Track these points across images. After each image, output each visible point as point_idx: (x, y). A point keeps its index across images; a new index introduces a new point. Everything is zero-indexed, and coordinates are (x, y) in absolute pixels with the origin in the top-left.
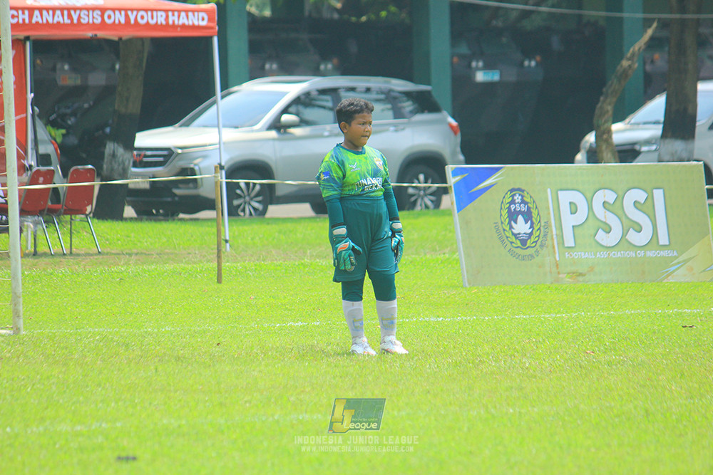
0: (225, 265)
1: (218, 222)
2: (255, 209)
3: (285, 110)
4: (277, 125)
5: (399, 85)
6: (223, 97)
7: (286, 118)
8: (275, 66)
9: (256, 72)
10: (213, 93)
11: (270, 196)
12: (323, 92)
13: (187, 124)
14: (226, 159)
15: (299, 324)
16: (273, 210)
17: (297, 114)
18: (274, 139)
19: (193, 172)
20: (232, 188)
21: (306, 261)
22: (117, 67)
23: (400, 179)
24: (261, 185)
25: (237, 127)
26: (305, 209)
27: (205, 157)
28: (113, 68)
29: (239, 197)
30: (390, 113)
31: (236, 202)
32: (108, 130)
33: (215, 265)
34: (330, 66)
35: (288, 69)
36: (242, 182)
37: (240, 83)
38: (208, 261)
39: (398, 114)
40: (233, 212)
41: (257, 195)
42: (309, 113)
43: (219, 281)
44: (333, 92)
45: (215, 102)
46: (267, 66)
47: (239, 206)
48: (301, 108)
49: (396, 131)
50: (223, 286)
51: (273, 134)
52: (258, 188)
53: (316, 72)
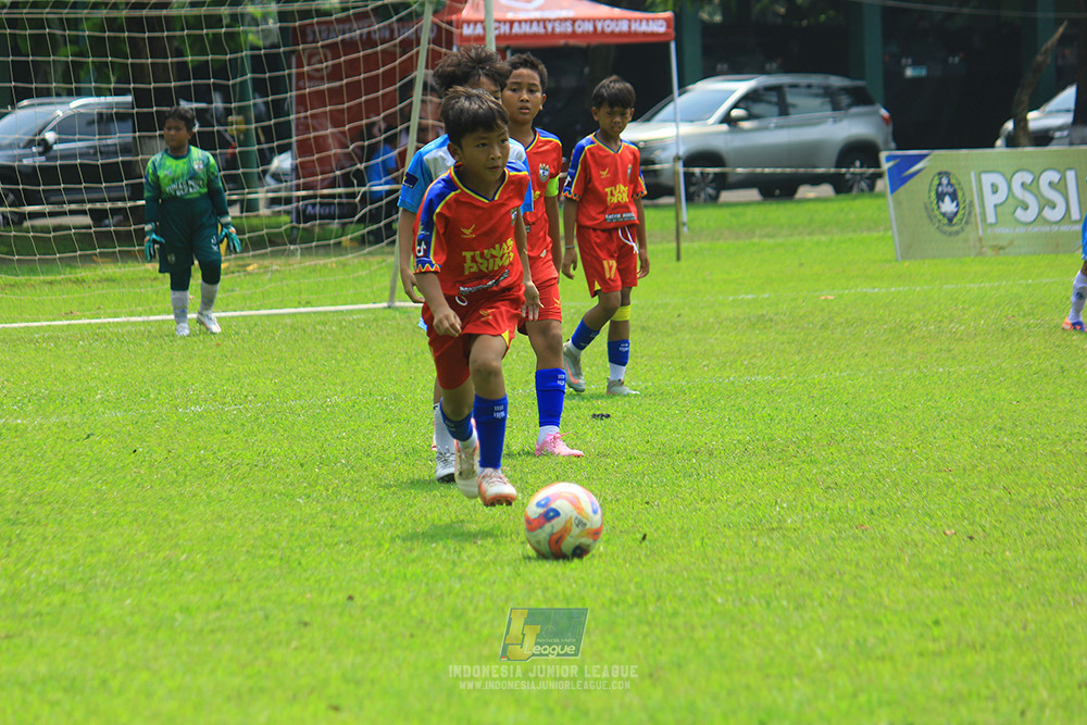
0: (684, 246)
1: (676, 207)
2: (710, 196)
3: (735, 106)
4: (727, 119)
5: (836, 81)
6: (680, 95)
7: (736, 113)
8: (725, 66)
9: (709, 73)
10: (670, 92)
11: (722, 183)
12: (769, 89)
13: (648, 120)
14: (682, 151)
15: (750, 297)
16: (726, 196)
17: (746, 109)
18: (725, 133)
19: (653, 163)
20: (688, 176)
21: (755, 240)
22: (587, 70)
23: (839, 164)
24: (715, 174)
25: (692, 121)
26: (753, 194)
27: (664, 149)
28: (582, 72)
29: (694, 184)
30: (829, 107)
31: (692, 189)
32: (578, 127)
33: (674, 245)
34: (774, 65)
35: (737, 69)
36: (697, 170)
37: (695, 82)
38: (669, 241)
39: (836, 107)
40: (690, 198)
41: (712, 181)
42: (758, 108)
43: (678, 258)
44: (777, 89)
45: (672, 100)
46: (719, 66)
47: (694, 193)
48: (750, 104)
49: (835, 121)
50: (683, 263)
51: (725, 127)
52: (711, 177)
53: (762, 71)
